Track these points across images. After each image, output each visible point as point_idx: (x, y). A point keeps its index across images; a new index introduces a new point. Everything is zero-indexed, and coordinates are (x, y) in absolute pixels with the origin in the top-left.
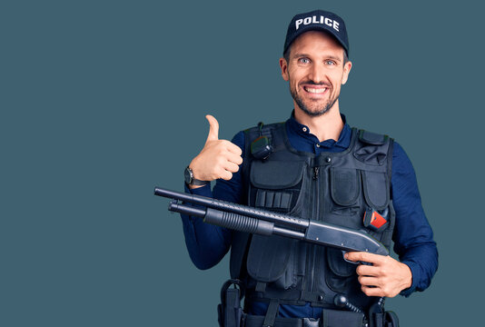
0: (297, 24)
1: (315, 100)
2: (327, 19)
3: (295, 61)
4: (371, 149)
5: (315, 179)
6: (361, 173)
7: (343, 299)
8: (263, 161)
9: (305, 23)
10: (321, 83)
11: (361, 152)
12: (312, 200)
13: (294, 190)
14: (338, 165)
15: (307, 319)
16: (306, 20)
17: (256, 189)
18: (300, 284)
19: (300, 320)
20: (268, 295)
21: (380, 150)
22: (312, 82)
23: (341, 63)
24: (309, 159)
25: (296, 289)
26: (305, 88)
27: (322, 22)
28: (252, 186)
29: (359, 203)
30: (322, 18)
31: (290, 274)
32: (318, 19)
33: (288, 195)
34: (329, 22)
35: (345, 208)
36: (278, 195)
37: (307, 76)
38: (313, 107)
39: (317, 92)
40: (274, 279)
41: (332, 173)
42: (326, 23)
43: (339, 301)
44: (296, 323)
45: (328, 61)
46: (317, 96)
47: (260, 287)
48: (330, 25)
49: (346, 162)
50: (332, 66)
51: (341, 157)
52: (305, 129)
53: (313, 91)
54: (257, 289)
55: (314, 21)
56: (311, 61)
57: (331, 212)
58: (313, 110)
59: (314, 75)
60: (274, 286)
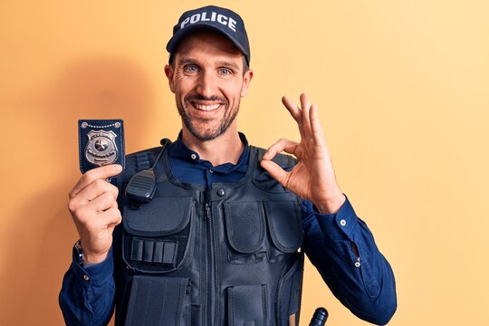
0: (183, 24)
1: (206, 120)
2: (220, 16)
3: (181, 69)
5: (206, 220)
6: (264, 206)
9: (192, 22)
10: (213, 98)
12: (204, 248)
13: (178, 238)
14: (233, 198)
16: (193, 17)
17: (130, 238)
23: (240, 71)
24: (198, 192)
26: (193, 104)
27: (213, 19)
28: (126, 233)
29: (265, 246)
30: (214, 14)
32: (209, 16)
33: (173, 245)
34: (223, 20)
35: (247, 256)
36: (160, 245)
37: (195, 89)
38: (203, 129)
39: (210, 109)
41: (226, 211)
42: (219, 20)
45: (223, 69)
46: (206, 115)
48: (225, 23)
49: (244, 193)
50: (228, 76)
51: (236, 188)
52: (194, 157)
53: (204, 108)
55: (204, 19)
56: (200, 69)
57: (229, 262)
58: (202, 133)
59: (203, 87)
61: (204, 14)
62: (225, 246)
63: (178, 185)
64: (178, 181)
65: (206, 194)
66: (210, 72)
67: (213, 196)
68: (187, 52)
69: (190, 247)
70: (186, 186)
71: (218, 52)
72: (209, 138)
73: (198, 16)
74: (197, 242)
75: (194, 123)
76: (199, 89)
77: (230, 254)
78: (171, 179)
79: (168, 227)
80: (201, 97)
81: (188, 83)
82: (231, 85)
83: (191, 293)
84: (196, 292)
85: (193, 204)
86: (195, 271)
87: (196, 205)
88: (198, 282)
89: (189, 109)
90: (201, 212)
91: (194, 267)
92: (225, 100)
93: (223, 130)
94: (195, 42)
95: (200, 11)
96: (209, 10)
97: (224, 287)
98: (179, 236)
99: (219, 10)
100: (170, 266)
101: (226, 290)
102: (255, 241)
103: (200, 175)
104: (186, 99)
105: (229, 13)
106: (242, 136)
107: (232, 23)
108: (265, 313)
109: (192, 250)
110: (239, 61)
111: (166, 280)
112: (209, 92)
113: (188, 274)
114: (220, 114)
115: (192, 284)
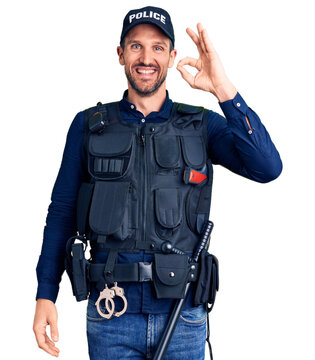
0: (131, 18)
1: (145, 81)
2: (155, 14)
3: (129, 47)
4: (187, 118)
5: (142, 146)
6: (180, 139)
7: (169, 246)
8: (99, 134)
9: (137, 17)
10: (150, 65)
11: (179, 121)
13: (124, 157)
14: (160, 133)
15: (142, 264)
17: (93, 158)
18: (134, 236)
19: (136, 264)
20: (108, 246)
21: (196, 118)
22: (142, 65)
23: (167, 48)
24: (137, 129)
25: (131, 240)
26: (137, 70)
27: (151, 16)
28: (91, 155)
29: (180, 164)
30: (152, 12)
31: (125, 227)
33: (120, 161)
34: (157, 16)
35: (168, 170)
36: (112, 161)
37: (139, 59)
38: (144, 86)
39: (146, 72)
40: (112, 232)
41: (156, 141)
42: (155, 17)
43: (166, 248)
44: (133, 267)
45: (156, 47)
46: (147, 77)
47: (101, 240)
48: (158, 19)
49: (167, 130)
50: (159, 51)
51: (162, 127)
53: (144, 72)
54: (98, 241)
55: (145, 16)
56: (142, 47)
57: (156, 174)
58: (143, 89)
59: (144, 58)
60: (113, 238)
62: (154, 164)
65: (142, 131)
66: (148, 48)
67: (147, 131)
68: (131, 35)
69: (131, 164)
70: (129, 126)
71: (154, 36)
73: (141, 14)
74: (136, 160)
75: (138, 82)
76: (141, 60)
77: (157, 169)
78: (120, 121)
79: (117, 151)
81: (133, 56)
82: (161, 57)
83: (131, 192)
84: (135, 192)
85: (133, 137)
86: (134, 179)
88: (137, 185)
89: (134, 74)
90: (139, 141)
92: (157, 68)
93: (157, 87)
95: (142, 10)
96: (148, 9)
97: (153, 189)
99: (155, 10)
100: (116, 174)
101: (154, 191)
102: (173, 160)
105: (161, 12)
107: (163, 19)
108: (179, 205)
109: (133, 165)
110: (168, 42)
111: (116, 184)
112: (147, 61)
113: (129, 179)
114: (155, 77)
115: (133, 186)
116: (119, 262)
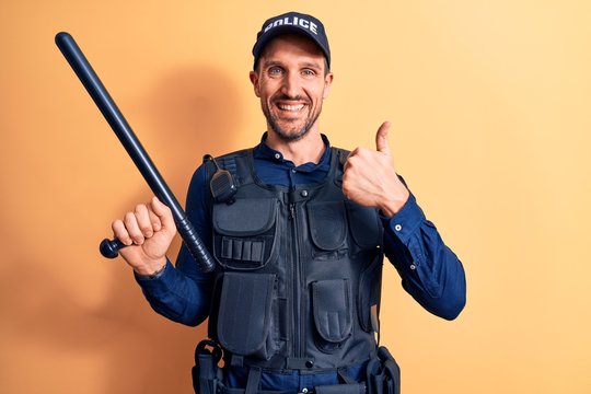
61: (286, 19)
62: (308, 244)
63: (262, 187)
64: (263, 183)
65: (290, 195)
66: (294, 73)
67: (297, 198)
68: (272, 55)
69: (276, 246)
70: (270, 188)
71: (301, 54)
72: (294, 138)
73: (281, 21)
74: (282, 241)
75: (279, 123)
76: (284, 90)
77: (314, 252)
78: (256, 181)
79: (256, 227)
80: (287, 97)
81: (273, 84)
82: (314, 85)
83: (277, 288)
84: (283, 287)
85: (277, 205)
86: (281, 268)
87: (281, 206)
88: (284, 277)
89: (274, 111)
90: (286, 212)
91: (280, 263)
92: (308, 101)
93: (307, 129)
94: (280, 43)
95: (282, 17)
96: (291, 15)
97: (308, 282)
98: (265, 236)
99: (300, 16)
100: (259, 264)
101: (311, 284)
102: (337, 239)
103: (283, 175)
104: (273, 100)
105: (309, 18)
106: (324, 138)
107: (313, 28)
108: (348, 305)
109: (278, 249)
110: (321, 62)
111: (256, 276)
112: (293, 92)
113: (275, 271)
114: (305, 114)
115: (280, 279)
116: (264, 388)
